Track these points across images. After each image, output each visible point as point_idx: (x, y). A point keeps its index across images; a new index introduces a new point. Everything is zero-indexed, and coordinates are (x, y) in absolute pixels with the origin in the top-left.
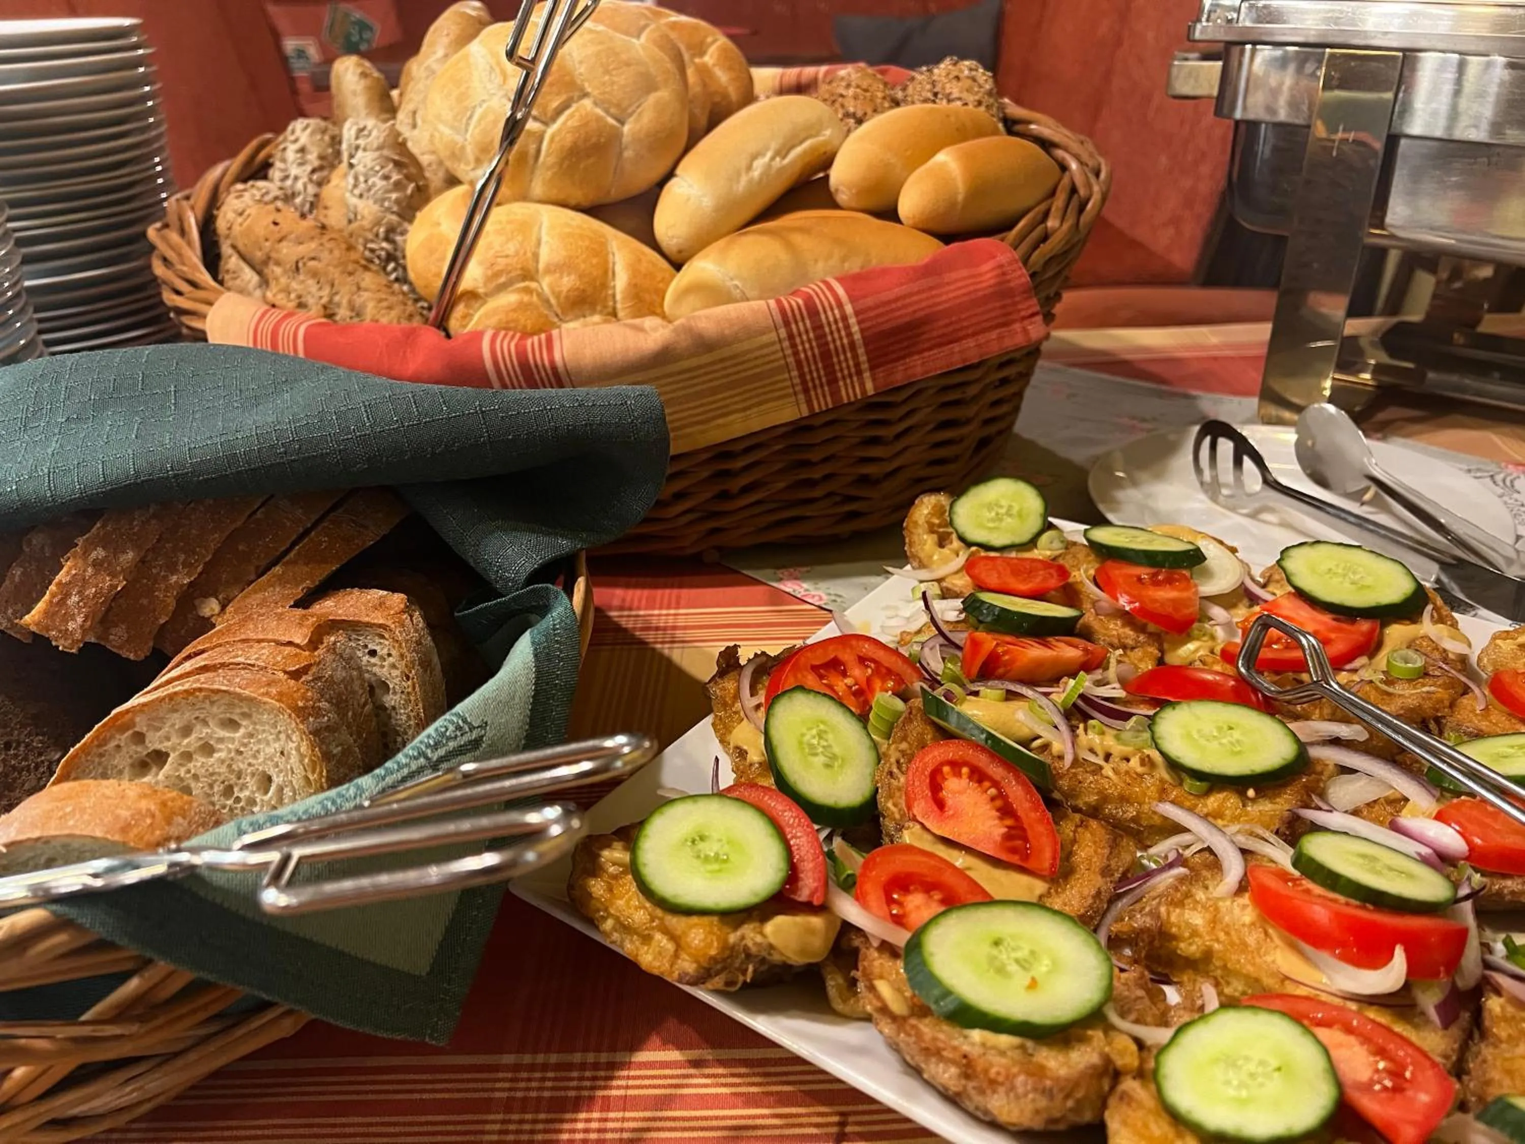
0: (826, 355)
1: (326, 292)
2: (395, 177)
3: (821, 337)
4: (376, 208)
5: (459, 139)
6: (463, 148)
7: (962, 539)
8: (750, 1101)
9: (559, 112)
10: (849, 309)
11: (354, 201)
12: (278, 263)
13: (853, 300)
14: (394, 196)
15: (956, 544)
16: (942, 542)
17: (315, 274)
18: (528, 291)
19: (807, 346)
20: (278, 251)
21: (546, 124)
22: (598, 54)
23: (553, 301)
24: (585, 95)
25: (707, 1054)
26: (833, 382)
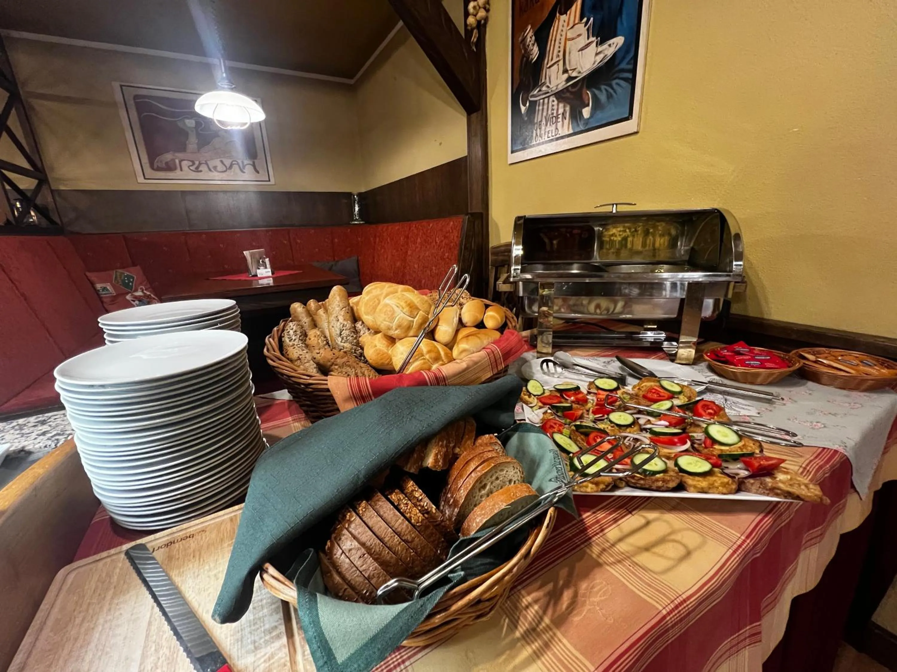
0: (496, 361)
1: (353, 370)
2: (355, 336)
3: (495, 357)
4: (350, 345)
5: (391, 325)
6: (392, 327)
7: (533, 395)
8: (610, 514)
9: (417, 314)
10: (498, 350)
11: (342, 344)
12: (336, 365)
13: (498, 348)
14: (355, 341)
15: (533, 396)
16: (530, 397)
17: (349, 366)
18: (424, 359)
19: (493, 359)
20: (336, 361)
21: (414, 318)
22: (420, 301)
23: (430, 360)
24: (420, 310)
25: (594, 510)
26: (497, 366)
